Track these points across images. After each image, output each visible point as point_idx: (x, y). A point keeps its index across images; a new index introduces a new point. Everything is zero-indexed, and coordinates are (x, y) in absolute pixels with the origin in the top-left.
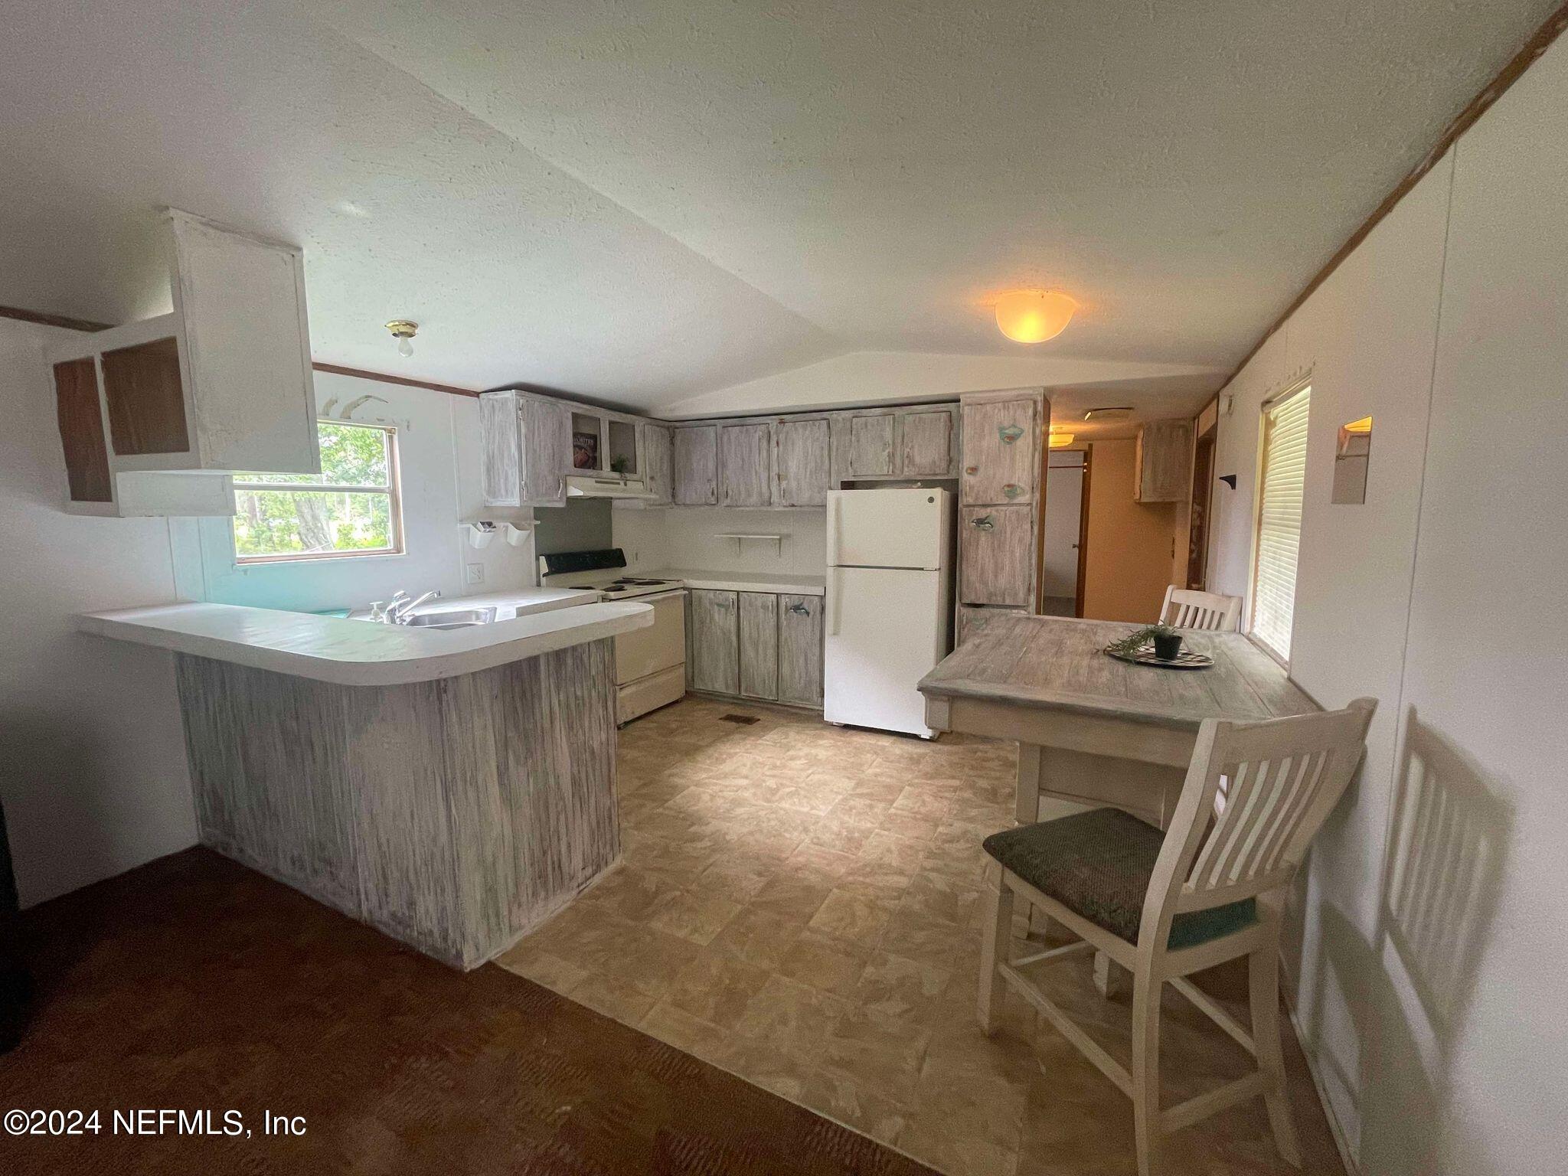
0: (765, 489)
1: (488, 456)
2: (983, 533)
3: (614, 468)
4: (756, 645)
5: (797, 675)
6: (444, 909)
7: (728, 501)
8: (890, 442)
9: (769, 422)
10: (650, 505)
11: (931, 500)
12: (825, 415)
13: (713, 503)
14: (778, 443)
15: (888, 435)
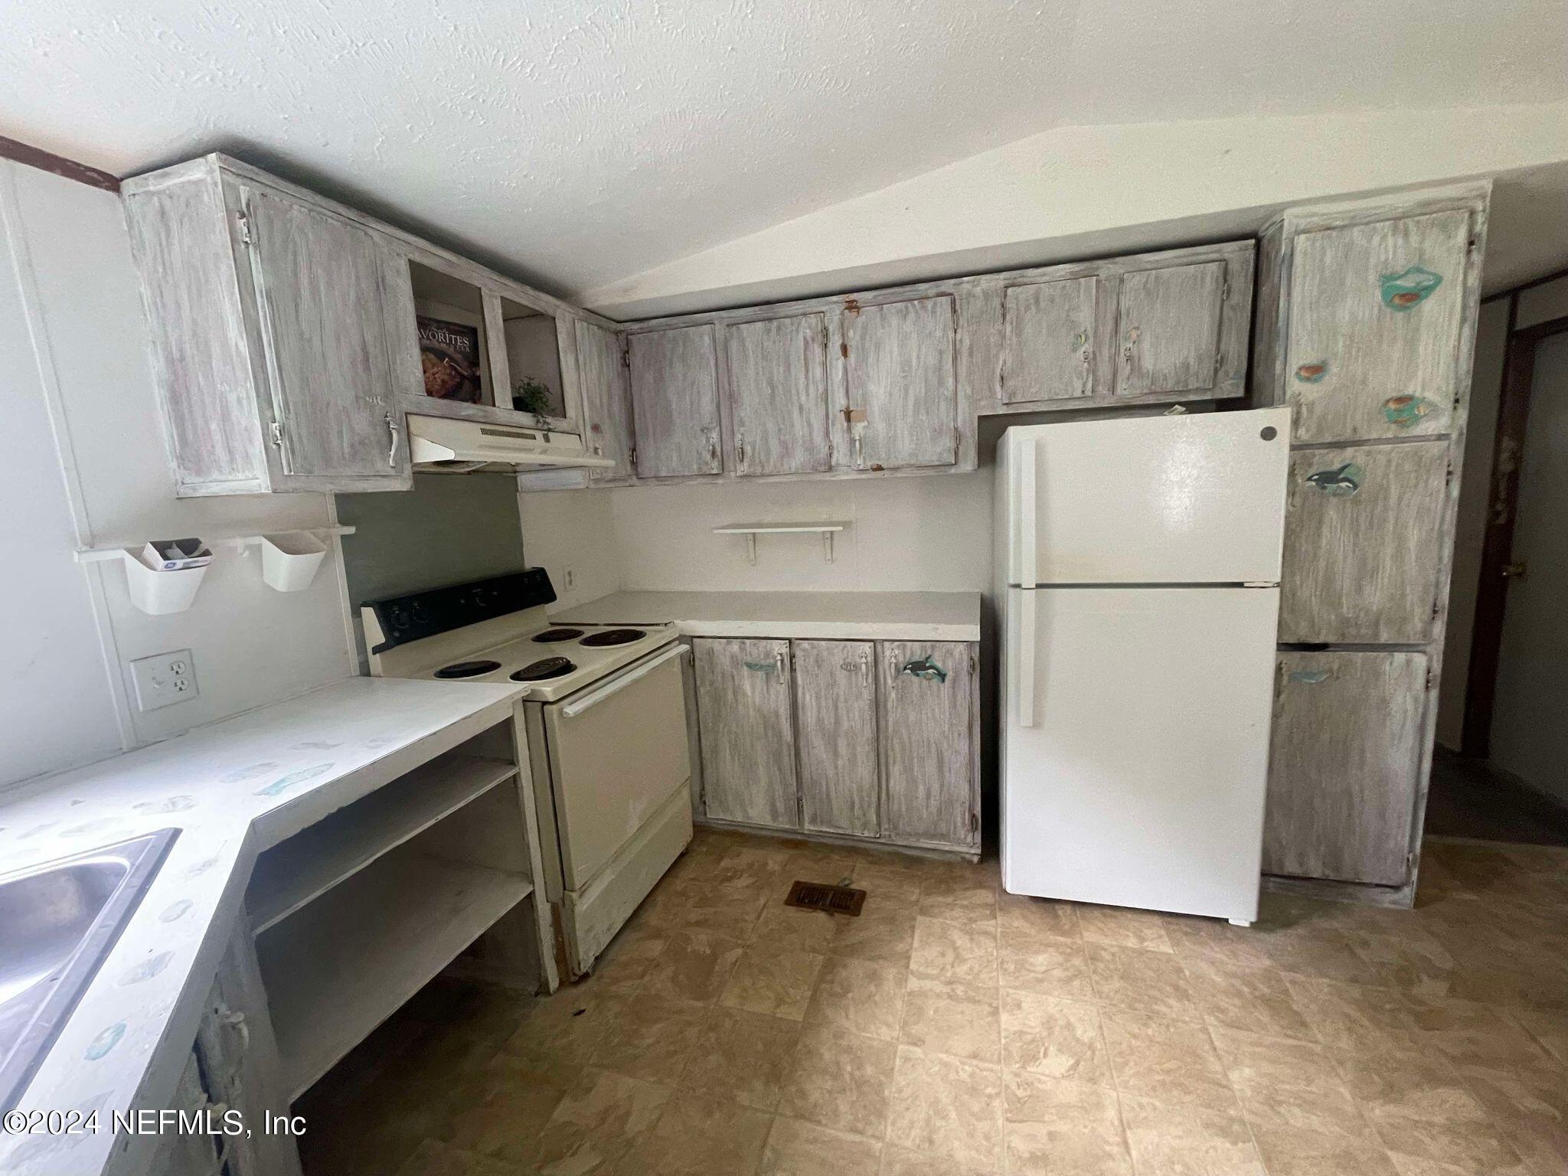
0: (818, 438)
1: (170, 361)
2: (1334, 500)
3: (519, 404)
4: (832, 741)
5: (921, 791)
7: (743, 468)
8: (1090, 333)
9: (823, 309)
10: (596, 481)
11: (1269, 434)
12: (947, 286)
13: (715, 471)
14: (845, 350)
15: (1085, 317)
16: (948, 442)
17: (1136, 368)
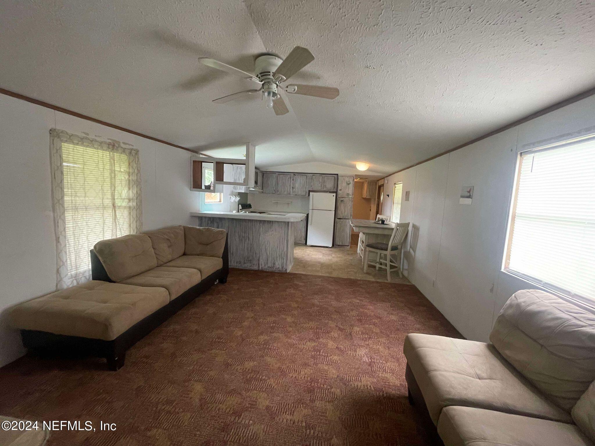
0: (289, 190)
2: (342, 203)
5: (298, 235)
6: (283, 263)
7: (278, 193)
8: (321, 182)
9: (291, 175)
11: (333, 196)
12: (306, 174)
13: (274, 193)
14: (293, 180)
15: (321, 180)
16: (305, 193)
17: (326, 187)
